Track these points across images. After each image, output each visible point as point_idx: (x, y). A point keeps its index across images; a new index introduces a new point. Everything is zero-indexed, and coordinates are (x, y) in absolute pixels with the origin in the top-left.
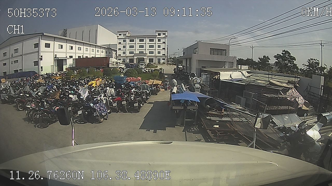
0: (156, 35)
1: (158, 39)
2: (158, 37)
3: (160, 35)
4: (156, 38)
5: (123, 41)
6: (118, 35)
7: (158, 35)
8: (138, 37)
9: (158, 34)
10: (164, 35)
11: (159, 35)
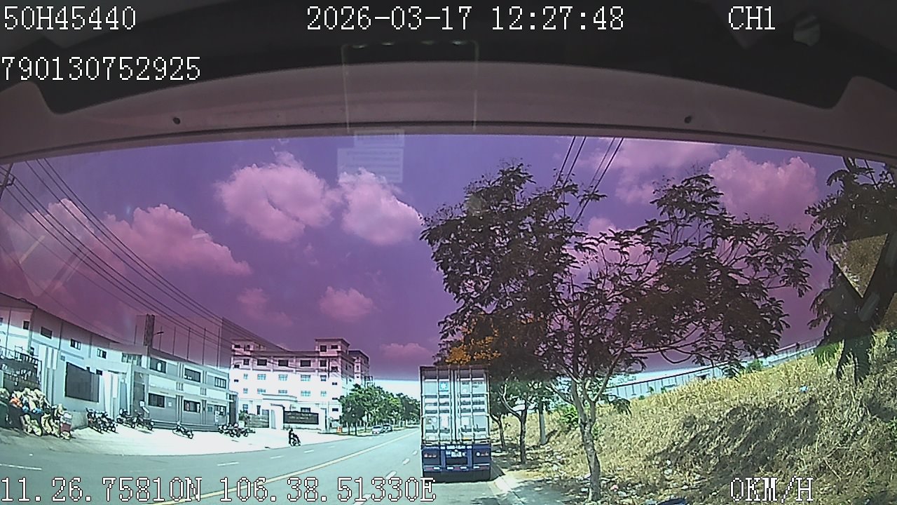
0: (317, 350)
1: (321, 361)
2: (322, 354)
3: (326, 351)
4: (314, 357)
5: (243, 361)
6: (233, 346)
7: (321, 351)
8: (276, 355)
9: (321, 346)
10: (336, 350)
11: (324, 349)
